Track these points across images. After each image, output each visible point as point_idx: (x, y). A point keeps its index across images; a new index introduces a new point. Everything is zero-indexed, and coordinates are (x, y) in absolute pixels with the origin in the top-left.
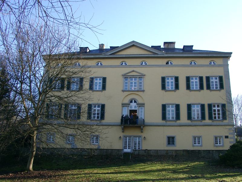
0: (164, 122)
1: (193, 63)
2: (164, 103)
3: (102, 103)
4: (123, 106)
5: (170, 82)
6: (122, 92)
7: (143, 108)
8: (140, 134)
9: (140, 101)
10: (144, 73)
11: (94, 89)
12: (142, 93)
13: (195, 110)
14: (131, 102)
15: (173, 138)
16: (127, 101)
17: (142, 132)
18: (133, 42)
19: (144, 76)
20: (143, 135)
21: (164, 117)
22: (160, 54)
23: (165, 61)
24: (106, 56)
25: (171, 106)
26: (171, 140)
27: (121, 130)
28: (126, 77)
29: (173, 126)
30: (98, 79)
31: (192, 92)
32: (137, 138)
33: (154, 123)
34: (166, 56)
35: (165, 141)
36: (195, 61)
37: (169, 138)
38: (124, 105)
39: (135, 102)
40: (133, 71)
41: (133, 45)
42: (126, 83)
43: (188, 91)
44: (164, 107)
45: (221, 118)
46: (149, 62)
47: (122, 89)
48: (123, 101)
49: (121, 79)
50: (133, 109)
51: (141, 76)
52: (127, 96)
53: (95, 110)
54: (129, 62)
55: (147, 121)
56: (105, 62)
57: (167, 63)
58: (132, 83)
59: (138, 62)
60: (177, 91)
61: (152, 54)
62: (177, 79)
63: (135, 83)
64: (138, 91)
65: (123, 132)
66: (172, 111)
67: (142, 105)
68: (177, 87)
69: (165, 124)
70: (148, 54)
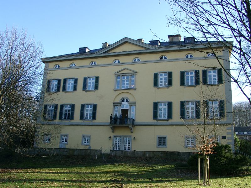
0: (155, 121)
1: (189, 57)
2: (156, 101)
3: (94, 103)
4: (115, 106)
5: (163, 79)
6: (114, 91)
7: (134, 106)
8: (130, 134)
9: (131, 100)
10: (136, 70)
11: (88, 89)
12: (133, 91)
13: (189, 108)
14: (123, 101)
15: (164, 138)
16: (118, 100)
17: (132, 132)
18: (126, 38)
19: (137, 74)
20: (133, 135)
21: (155, 116)
22: (153, 49)
23: (159, 56)
24: (99, 55)
25: (163, 103)
26: (162, 141)
27: (111, 130)
28: (118, 75)
29: (164, 126)
30: (92, 78)
31: (187, 88)
32: (127, 138)
33: (144, 122)
34: (159, 50)
35: (156, 141)
36: (191, 54)
37: (160, 138)
38: (115, 104)
39: (127, 101)
40: (125, 69)
41: (125, 41)
42: (119, 82)
43: (182, 87)
44: (156, 105)
45: (218, 116)
46: (142, 58)
47: (114, 88)
48: (114, 100)
49: (114, 78)
50: (125, 108)
51: (133, 74)
52: (118, 95)
53: (87, 110)
54: (122, 59)
55: (138, 120)
56: (99, 61)
57: (161, 58)
58: (124, 81)
59: (130, 59)
60: (170, 87)
61: (145, 49)
62: (170, 74)
63: (127, 81)
64: (129, 89)
65: (113, 132)
66: (165, 109)
67: (133, 104)
68: (170, 83)
69: (155, 124)
70: (140, 50)
